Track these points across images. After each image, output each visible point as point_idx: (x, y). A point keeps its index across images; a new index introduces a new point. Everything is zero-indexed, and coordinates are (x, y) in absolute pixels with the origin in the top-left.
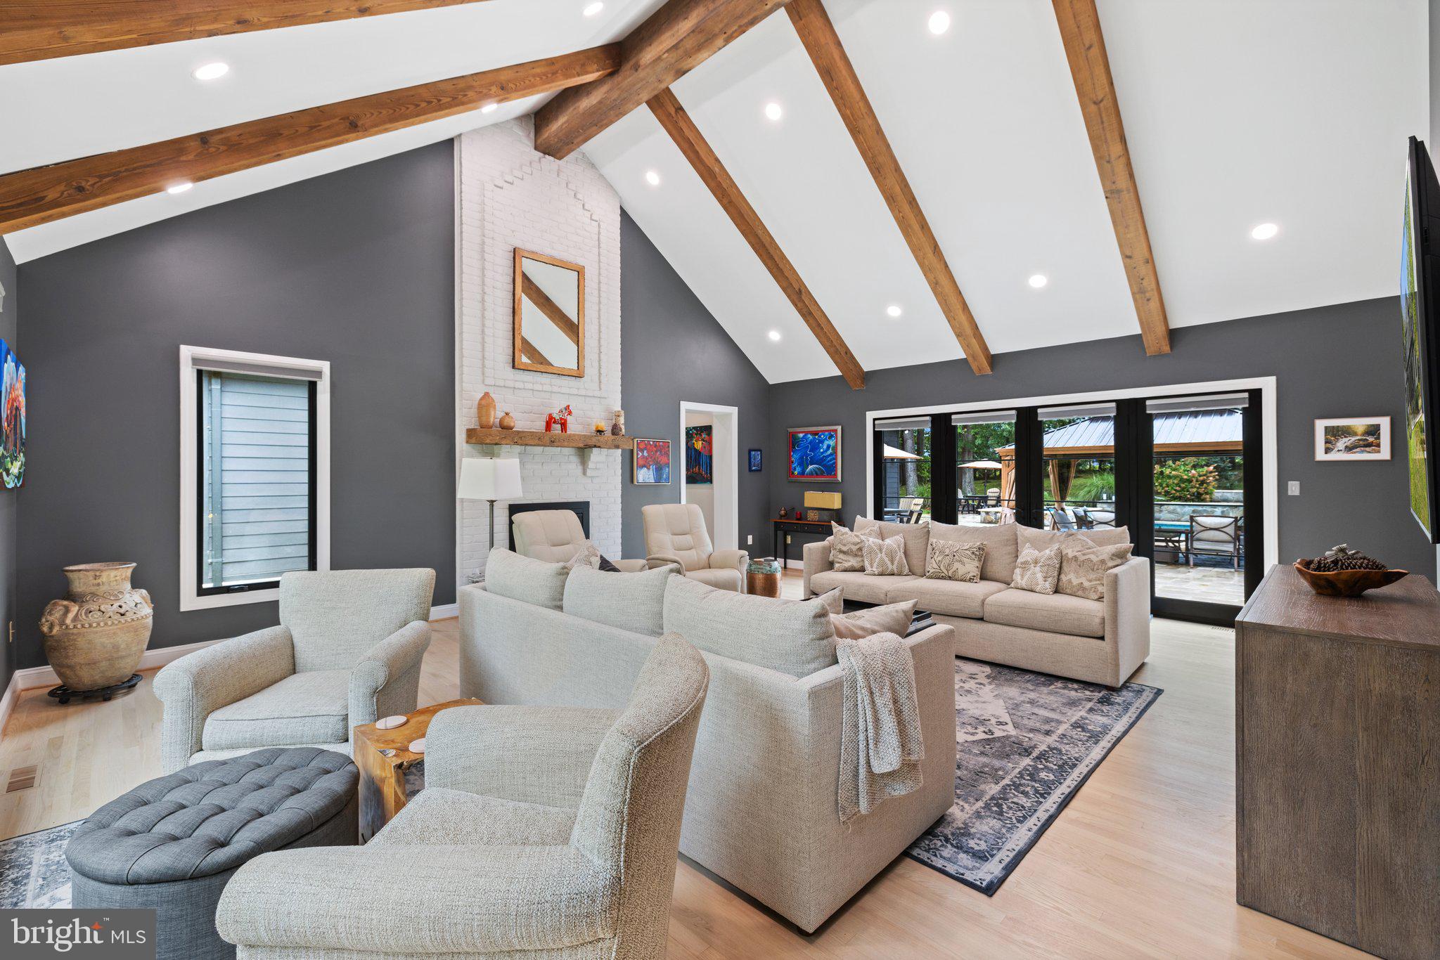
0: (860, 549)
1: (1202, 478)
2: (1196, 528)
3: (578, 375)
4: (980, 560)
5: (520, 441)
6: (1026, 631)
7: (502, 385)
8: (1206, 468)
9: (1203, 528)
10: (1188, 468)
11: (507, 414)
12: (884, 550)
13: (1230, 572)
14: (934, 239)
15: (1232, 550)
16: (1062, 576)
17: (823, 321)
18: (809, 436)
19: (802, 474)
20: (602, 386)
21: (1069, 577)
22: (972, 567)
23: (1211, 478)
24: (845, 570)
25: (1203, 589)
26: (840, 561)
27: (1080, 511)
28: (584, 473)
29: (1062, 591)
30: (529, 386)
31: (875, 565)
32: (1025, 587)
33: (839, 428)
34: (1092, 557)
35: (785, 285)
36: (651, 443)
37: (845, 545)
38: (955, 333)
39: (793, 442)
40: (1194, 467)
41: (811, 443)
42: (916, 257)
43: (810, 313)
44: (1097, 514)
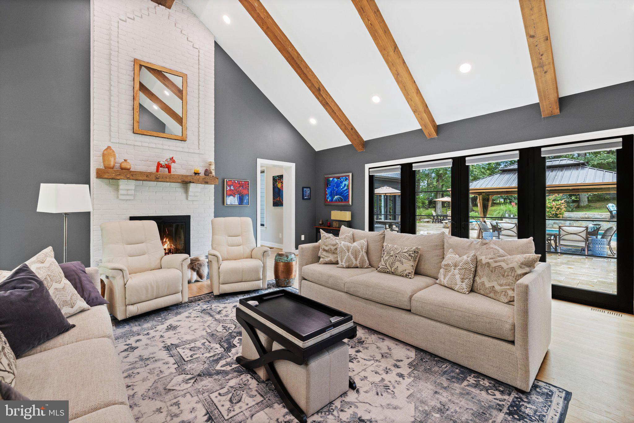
0: (336, 249)
1: (558, 206)
2: (562, 233)
3: (183, 140)
4: (415, 261)
5: (131, 177)
6: (444, 326)
7: (125, 143)
8: (560, 201)
9: (567, 233)
10: (551, 201)
11: (125, 160)
12: (350, 250)
13: (584, 258)
14: (394, 42)
15: (584, 246)
16: (477, 278)
17: (335, 109)
18: (335, 179)
19: (332, 200)
20: (200, 147)
21: (482, 280)
22: (408, 266)
23: (563, 206)
24: (326, 263)
25: (571, 271)
26: (323, 256)
27: (494, 223)
28: (187, 198)
29: (476, 291)
30: (146, 145)
31: (344, 261)
32: (447, 285)
33: (351, 175)
34: (503, 264)
35: (310, 85)
36: (236, 182)
37: (327, 246)
38: (413, 110)
39: (327, 183)
40: (554, 200)
41: (336, 183)
42: (383, 56)
43: (327, 104)
44: (503, 224)
